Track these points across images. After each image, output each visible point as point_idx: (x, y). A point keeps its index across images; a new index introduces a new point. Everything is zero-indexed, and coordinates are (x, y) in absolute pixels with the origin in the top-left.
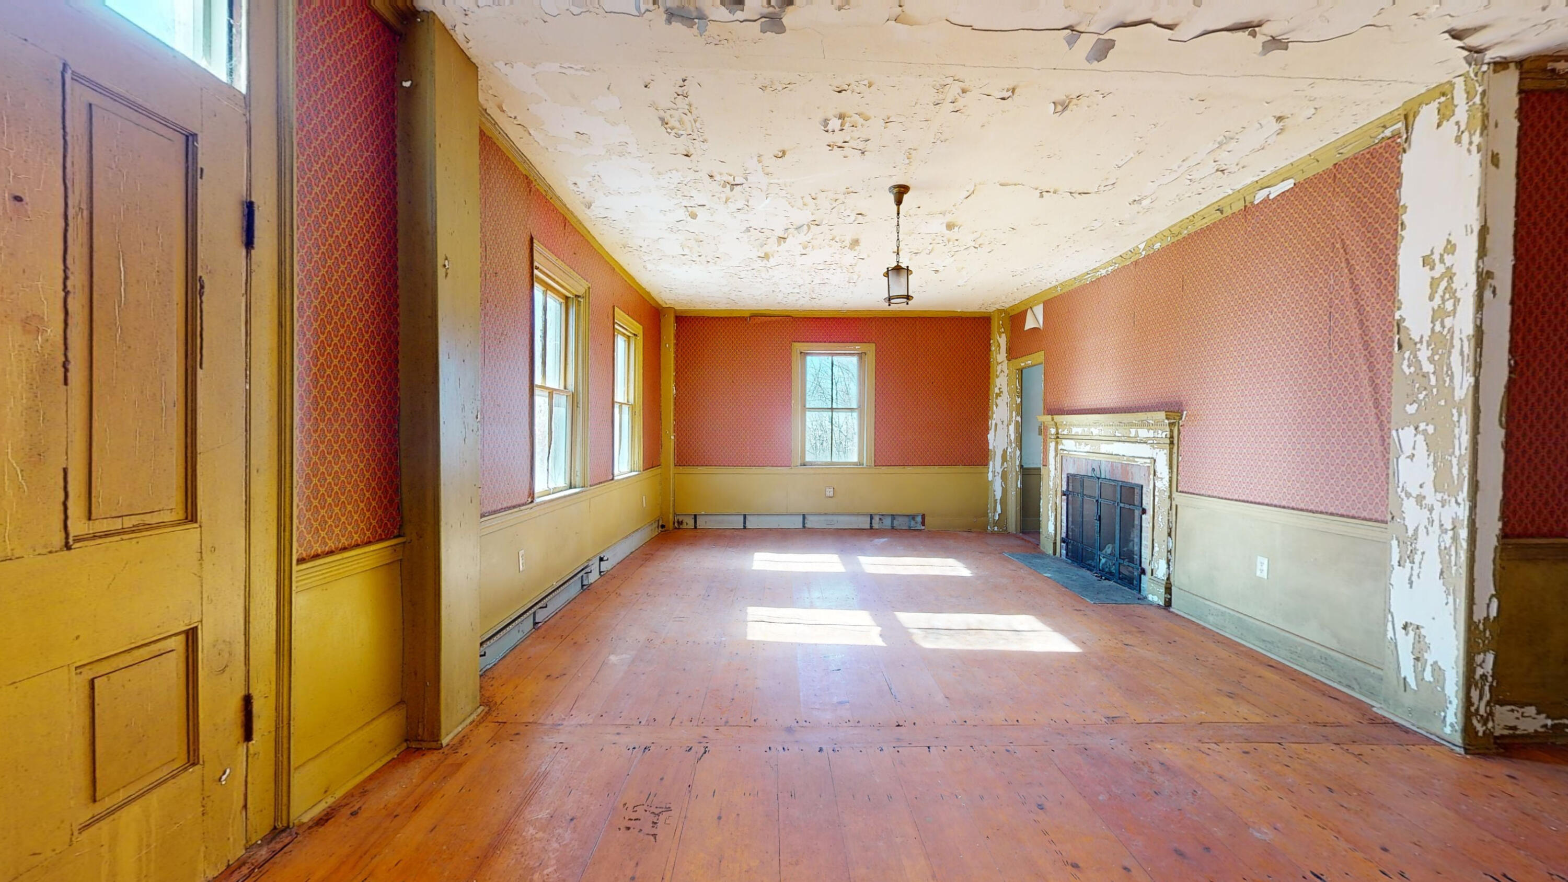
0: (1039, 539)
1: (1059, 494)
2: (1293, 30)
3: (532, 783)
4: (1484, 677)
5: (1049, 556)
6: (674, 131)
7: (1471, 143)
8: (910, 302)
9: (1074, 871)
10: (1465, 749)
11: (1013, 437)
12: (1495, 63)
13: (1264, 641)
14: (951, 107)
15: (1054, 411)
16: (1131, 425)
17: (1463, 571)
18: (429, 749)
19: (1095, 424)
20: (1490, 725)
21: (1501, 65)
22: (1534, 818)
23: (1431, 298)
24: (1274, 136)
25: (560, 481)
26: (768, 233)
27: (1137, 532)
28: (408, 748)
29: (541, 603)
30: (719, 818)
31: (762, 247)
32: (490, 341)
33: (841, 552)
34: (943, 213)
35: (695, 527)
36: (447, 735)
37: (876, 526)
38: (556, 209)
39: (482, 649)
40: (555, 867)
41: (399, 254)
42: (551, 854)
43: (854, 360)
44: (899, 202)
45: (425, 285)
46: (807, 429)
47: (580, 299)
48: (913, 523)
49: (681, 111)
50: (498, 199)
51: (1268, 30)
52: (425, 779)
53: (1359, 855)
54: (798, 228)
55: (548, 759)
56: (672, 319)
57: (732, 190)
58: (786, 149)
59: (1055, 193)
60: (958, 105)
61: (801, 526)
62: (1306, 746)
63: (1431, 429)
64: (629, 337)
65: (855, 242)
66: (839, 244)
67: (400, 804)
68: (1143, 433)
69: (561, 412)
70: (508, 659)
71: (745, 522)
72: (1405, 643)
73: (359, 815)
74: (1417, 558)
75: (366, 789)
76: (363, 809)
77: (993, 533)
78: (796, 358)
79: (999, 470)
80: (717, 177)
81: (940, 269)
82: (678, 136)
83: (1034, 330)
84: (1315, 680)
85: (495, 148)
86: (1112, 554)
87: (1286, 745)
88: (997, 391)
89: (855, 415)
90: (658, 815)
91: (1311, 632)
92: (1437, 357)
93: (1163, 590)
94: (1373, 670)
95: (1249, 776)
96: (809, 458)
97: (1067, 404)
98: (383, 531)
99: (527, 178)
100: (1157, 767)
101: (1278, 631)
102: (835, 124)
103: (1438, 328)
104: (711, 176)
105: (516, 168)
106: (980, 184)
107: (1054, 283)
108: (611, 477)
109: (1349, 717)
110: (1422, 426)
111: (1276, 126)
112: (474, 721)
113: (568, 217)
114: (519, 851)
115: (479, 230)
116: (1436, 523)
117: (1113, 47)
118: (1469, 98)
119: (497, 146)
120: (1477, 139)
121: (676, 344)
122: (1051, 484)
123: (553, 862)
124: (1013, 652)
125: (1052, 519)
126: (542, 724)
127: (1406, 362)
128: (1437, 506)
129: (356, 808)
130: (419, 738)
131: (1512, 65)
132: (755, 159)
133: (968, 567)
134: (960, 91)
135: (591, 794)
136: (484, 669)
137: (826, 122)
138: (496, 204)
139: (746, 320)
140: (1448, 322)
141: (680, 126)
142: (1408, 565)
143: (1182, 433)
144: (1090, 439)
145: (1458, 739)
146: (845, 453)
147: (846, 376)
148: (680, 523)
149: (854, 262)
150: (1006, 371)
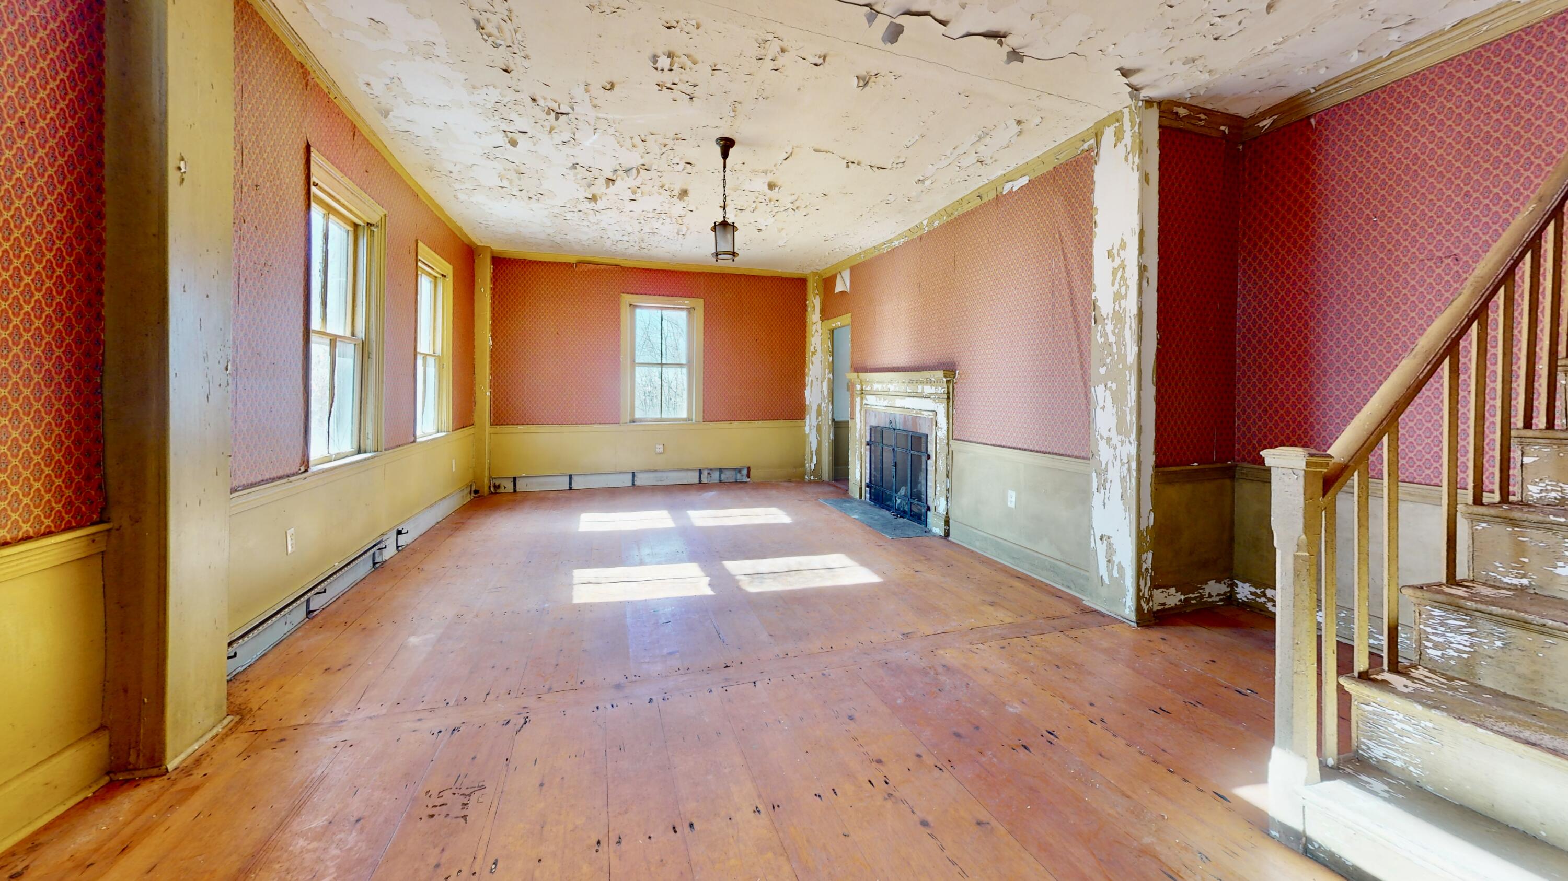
0: (847, 485)
1: (864, 444)
2: (1026, 46)
3: (302, 792)
4: (1147, 569)
5: (855, 500)
6: (491, 39)
7: (1133, 163)
8: (736, 259)
9: (878, 766)
10: (1138, 624)
11: (826, 393)
12: (1146, 101)
13: (1014, 558)
14: (772, 65)
15: (860, 369)
16: (919, 382)
17: (1134, 493)
18: (146, 778)
19: (892, 381)
20: (1151, 604)
21: (1149, 103)
22: (1176, 666)
23: (1113, 285)
24: (1015, 137)
25: (344, 443)
26: (596, 172)
27: (923, 475)
28: (111, 781)
29: (318, 588)
30: (542, 785)
31: (589, 186)
32: (247, 273)
33: (671, 508)
34: (765, 172)
35: (515, 491)
36: (176, 757)
37: (704, 480)
38: (342, 112)
39: (230, 649)
40: (335, 875)
41: (106, 145)
42: (328, 863)
43: (684, 314)
44: (725, 155)
45: (149, 192)
46: (637, 385)
47: (373, 228)
48: (739, 476)
49: (499, 16)
50: (261, 89)
51: (1011, 41)
52: (138, 814)
53: (1077, 712)
54: (627, 171)
55: (326, 761)
56: (488, 261)
57: (557, 119)
58: (614, 81)
59: (858, 164)
60: (778, 63)
61: (630, 484)
62: (1042, 636)
63: (1114, 386)
64: (436, 277)
65: (684, 193)
66: (668, 193)
67: (96, 850)
68: (928, 389)
69: (347, 362)
70: (270, 657)
71: (570, 483)
72: (1101, 549)
73: (25, 875)
74: (1108, 485)
75: (36, 842)
76: (31, 867)
77: (810, 482)
78: (625, 311)
79: (815, 424)
80: (541, 102)
81: (763, 228)
82: (497, 46)
83: (843, 293)
84: (1047, 585)
85: (256, 19)
86: (905, 495)
87: (1029, 637)
88: (812, 349)
89: (684, 370)
90: (469, 795)
91: (1044, 548)
92: (1117, 331)
93: (943, 523)
94: (1082, 572)
95: (1005, 666)
96: (638, 415)
97: (869, 363)
98: (73, 517)
99: (302, 66)
100: (940, 670)
101: (1023, 549)
102: (664, 62)
103: (1117, 308)
104: (534, 100)
105: (287, 52)
106: (797, 147)
107: (859, 251)
108: (412, 440)
109: (1067, 609)
110: (1109, 384)
111: (1015, 129)
112: (217, 735)
113: (359, 125)
114: (284, 869)
115: (233, 126)
116: (1118, 459)
117: (902, 32)
118: (1132, 127)
119: (261, 17)
120: (1137, 160)
121: (493, 289)
122: (857, 435)
123: (333, 870)
124: (827, 587)
125: (858, 467)
126: (317, 724)
127: (1099, 334)
128: (1119, 445)
129: (19, 868)
130: (131, 767)
131: (1155, 104)
132: (582, 87)
133: (789, 514)
134: (779, 50)
135: (385, 789)
136: (234, 673)
137: (655, 59)
138: (258, 95)
139: (572, 266)
140: (1123, 302)
141: (498, 35)
142: (1102, 491)
143: (956, 389)
144: (886, 394)
145: (1133, 617)
146: (674, 409)
147: (675, 331)
148: (497, 487)
149: (682, 213)
150: (820, 331)
